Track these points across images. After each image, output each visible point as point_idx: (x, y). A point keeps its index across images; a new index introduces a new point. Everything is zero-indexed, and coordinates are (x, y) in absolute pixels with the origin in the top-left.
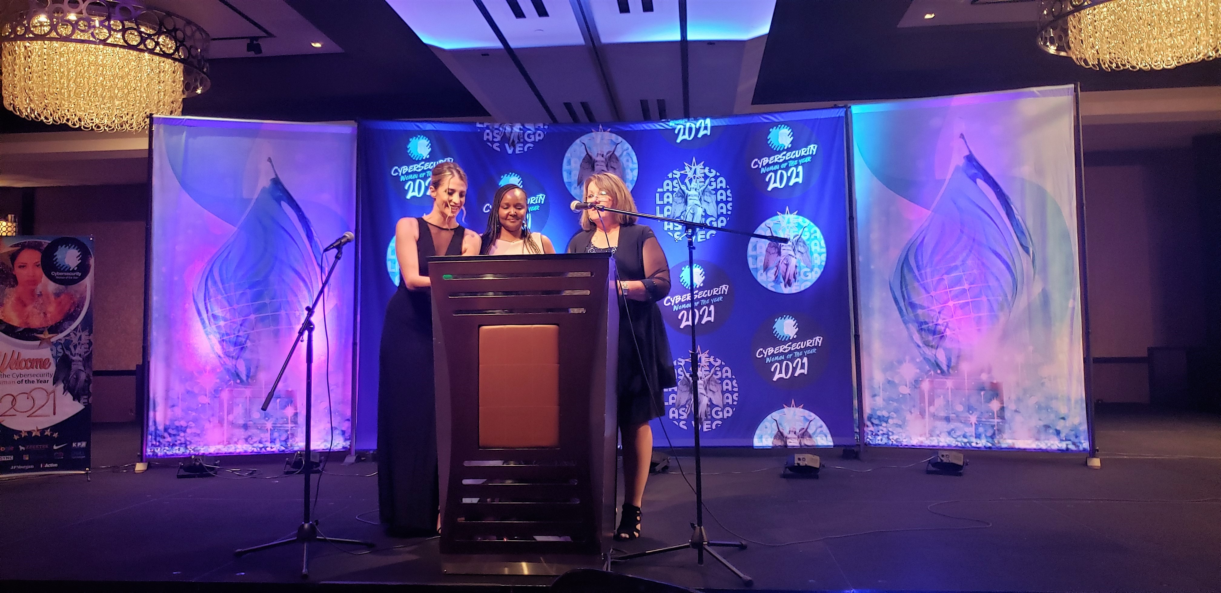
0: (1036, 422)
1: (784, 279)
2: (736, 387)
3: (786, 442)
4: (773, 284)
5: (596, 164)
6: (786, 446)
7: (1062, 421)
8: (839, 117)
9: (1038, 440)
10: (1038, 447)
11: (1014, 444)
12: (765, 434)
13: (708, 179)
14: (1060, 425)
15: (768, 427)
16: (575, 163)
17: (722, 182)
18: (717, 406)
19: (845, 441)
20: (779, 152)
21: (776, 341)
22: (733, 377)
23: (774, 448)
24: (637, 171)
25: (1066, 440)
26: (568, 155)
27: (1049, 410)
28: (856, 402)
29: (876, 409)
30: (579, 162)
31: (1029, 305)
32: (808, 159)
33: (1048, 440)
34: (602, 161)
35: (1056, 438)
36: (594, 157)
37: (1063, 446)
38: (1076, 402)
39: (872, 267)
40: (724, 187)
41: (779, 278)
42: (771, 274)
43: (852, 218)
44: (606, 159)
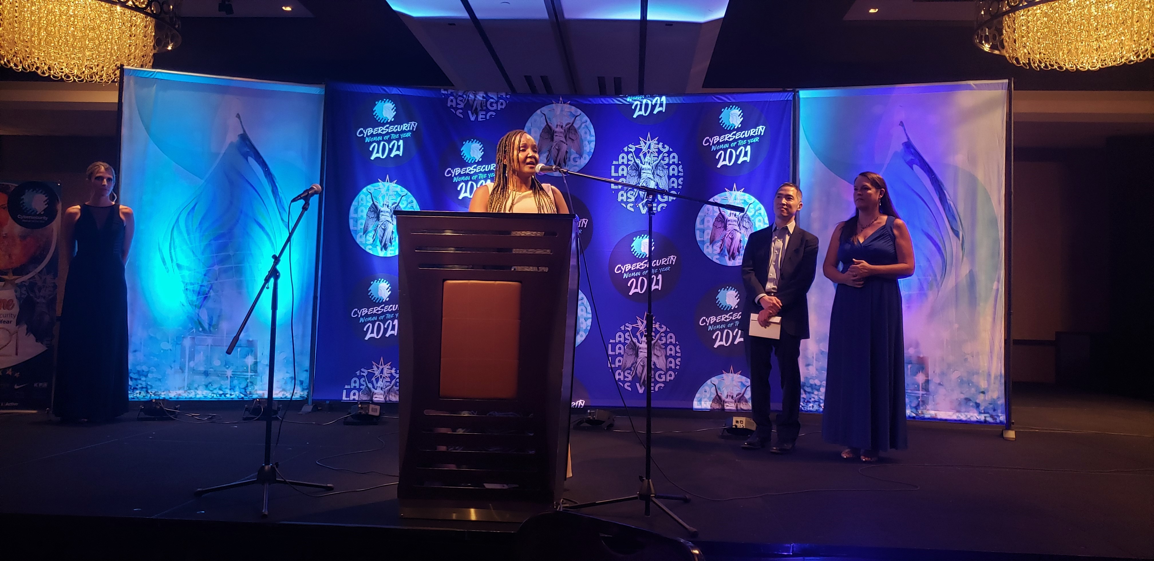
0: (958, 395)
1: (729, 252)
2: (679, 353)
3: (724, 406)
4: (718, 257)
5: (555, 134)
6: (723, 409)
7: (982, 395)
8: (787, 100)
9: (959, 411)
10: (959, 419)
11: (936, 414)
12: (704, 398)
13: (662, 154)
14: (980, 398)
15: (707, 391)
17: (675, 158)
18: (661, 370)
20: (730, 132)
21: (719, 310)
22: (677, 343)
23: (712, 411)
24: (594, 143)
25: (984, 413)
26: (528, 125)
27: (970, 385)
29: (809, 377)
31: (957, 286)
32: (757, 139)
33: (968, 412)
34: (561, 132)
35: (975, 410)
36: (554, 127)
37: (982, 418)
38: (996, 377)
41: (724, 251)
42: (717, 247)
44: (565, 130)
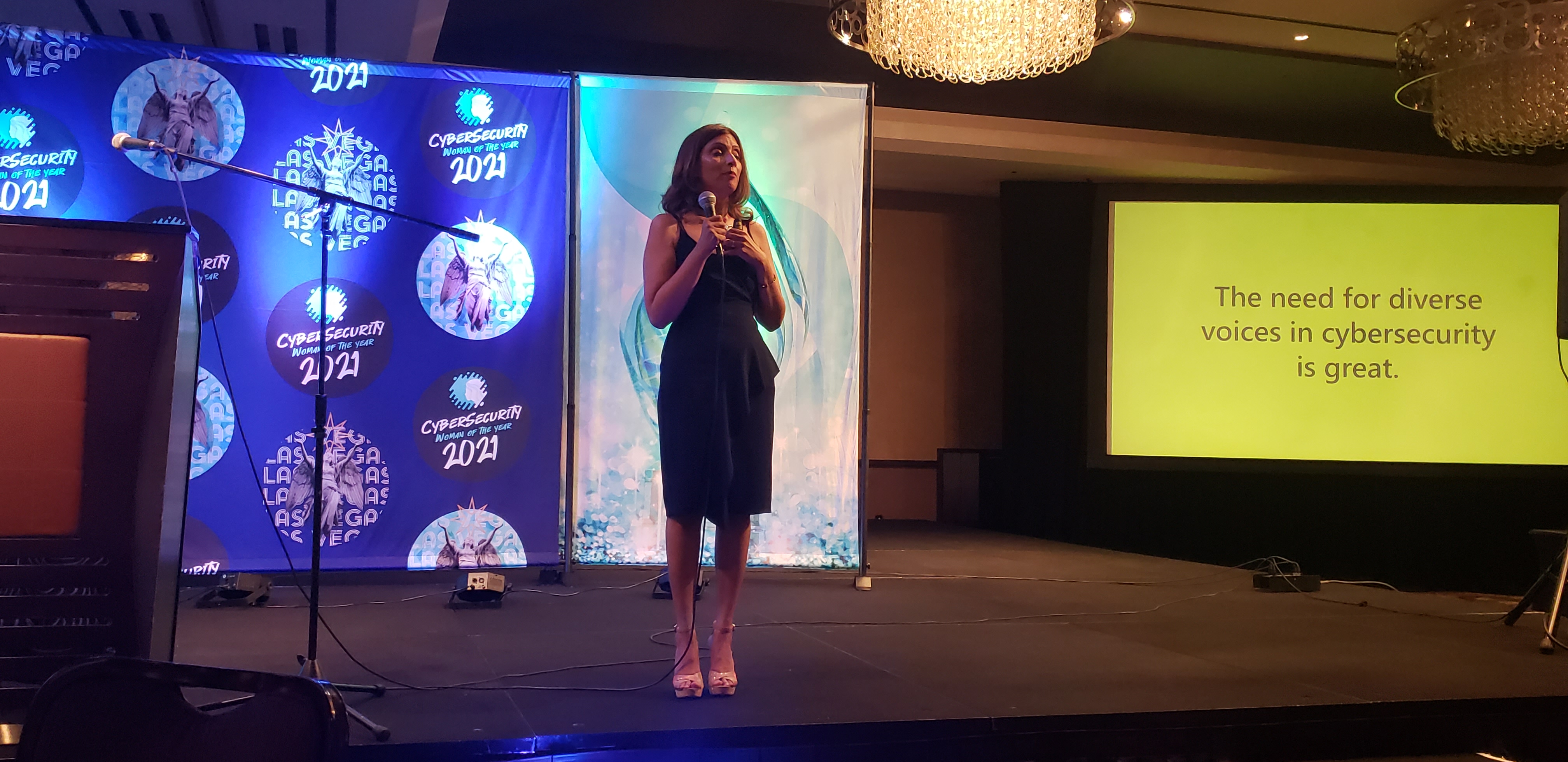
0: (797, 530)
1: (471, 317)
2: (386, 479)
3: (457, 561)
4: (454, 325)
5: (172, 109)
6: (457, 566)
7: (829, 527)
8: (562, 88)
9: (798, 553)
10: (799, 564)
11: (768, 558)
12: (427, 549)
13: (361, 155)
14: (826, 533)
15: (432, 539)
16: (136, 103)
17: (382, 163)
18: (355, 507)
19: (546, 558)
20: (472, 128)
21: (454, 410)
22: (383, 462)
23: (439, 570)
24: (243, 128)
25: (832, 554)
26: (122, 89)
27: (814, 514)
28: (563, 502)
29: (591, 511)
30: (143, 103)
31: (797, 373)
32: (514, 144)
33: (811, 553)
35: (820, 550)
36: (169, 96)
37: (828, 561)
38: (847, 502)
39: (598, 310)
40: (385, 170)
41: (464, 316)
42: (452, 310)
43: (573, 237)
44: (190, 104)
